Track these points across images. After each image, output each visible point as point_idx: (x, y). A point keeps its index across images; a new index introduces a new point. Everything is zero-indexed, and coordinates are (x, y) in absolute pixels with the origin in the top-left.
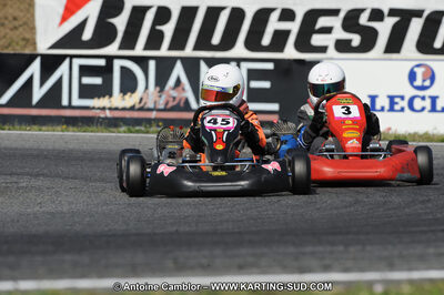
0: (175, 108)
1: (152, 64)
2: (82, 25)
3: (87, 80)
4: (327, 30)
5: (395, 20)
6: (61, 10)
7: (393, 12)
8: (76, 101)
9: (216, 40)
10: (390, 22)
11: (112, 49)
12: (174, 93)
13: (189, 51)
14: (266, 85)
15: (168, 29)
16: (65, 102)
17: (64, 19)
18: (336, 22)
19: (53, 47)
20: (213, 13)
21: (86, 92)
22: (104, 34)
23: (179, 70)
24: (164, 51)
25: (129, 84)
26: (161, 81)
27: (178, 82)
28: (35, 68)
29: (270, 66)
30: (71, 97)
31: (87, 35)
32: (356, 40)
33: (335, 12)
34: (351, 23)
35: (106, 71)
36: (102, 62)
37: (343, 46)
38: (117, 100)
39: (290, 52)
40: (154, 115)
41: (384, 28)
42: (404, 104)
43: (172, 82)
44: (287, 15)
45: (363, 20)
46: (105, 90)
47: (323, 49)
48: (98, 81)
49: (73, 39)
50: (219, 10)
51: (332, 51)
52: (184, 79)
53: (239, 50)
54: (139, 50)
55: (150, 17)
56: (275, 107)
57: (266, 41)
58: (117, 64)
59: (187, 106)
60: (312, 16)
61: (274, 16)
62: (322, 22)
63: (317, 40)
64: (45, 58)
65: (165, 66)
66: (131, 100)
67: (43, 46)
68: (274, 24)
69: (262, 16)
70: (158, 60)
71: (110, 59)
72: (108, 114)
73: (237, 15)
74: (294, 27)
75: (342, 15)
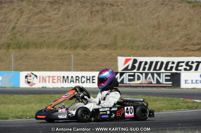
0: (149, 83)
1: (144, 74)
2: (128, 66)
3: (130, 78)
4: (182, 66)
5: (197, 64)
6: (124, 62)
7: (196, 62)
8: (128, 83)
9: (158, 68)
10: (196, 64)
11: (135, 71)
12: (149, 80)
13: (152, 71)
14: (169, 78)
15: (147, 66)
16: (125, 82)
17: (125, 64)
18: (184, 64)
19: (123, 70)
20: (157, 62)
21: (130, 80)
22: (133, 67)
23: (150, 75)
24: (146, 71)
25: (139, 78)
26: (146, 77)
27: (150, 78)
28: (118, 75)
29: (170, 74)
30: (126, 81)
31: (129, 68)
32: (188, 68)
33: (183, 62)
34: (187, 64)
35: (134, 76)
36: (133, 74)
37: (185, 69)
38: (136, 82)
39: (174, 71)
40: (144, 85)
41: (194, 65)
42: (199, 82)
43: (148, 78)
44: (173, 63)
45: (190, 64)
46: (133, 80)
47: (181, 70)
48: (132, 78)
49: (126, 69)
50: (159, 62)
51: (183, 71)
52: (151, 77)
53: (163, 70)
54: (141, 71)
55: (143, 64)
56: (171, 83)
57: (169, 68)
58: (136, 74)
59: (151, 83)
60: (179, 63)
61: (170, 63)
62: (181, 64)
63: (179, 68)
64: (121, 73)
65: (147, 74)
66: (139, 82)
67: (120, 70)
68: (170, 65)
69: (168, 63)
70: (146, 73)
71: (135, 73)
72: (134, 85)
73: (162, 63)
74: (175, 65)
75: (185, 63)
